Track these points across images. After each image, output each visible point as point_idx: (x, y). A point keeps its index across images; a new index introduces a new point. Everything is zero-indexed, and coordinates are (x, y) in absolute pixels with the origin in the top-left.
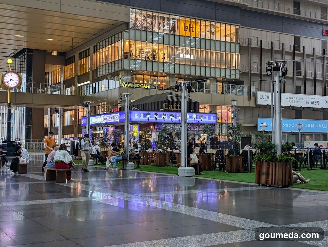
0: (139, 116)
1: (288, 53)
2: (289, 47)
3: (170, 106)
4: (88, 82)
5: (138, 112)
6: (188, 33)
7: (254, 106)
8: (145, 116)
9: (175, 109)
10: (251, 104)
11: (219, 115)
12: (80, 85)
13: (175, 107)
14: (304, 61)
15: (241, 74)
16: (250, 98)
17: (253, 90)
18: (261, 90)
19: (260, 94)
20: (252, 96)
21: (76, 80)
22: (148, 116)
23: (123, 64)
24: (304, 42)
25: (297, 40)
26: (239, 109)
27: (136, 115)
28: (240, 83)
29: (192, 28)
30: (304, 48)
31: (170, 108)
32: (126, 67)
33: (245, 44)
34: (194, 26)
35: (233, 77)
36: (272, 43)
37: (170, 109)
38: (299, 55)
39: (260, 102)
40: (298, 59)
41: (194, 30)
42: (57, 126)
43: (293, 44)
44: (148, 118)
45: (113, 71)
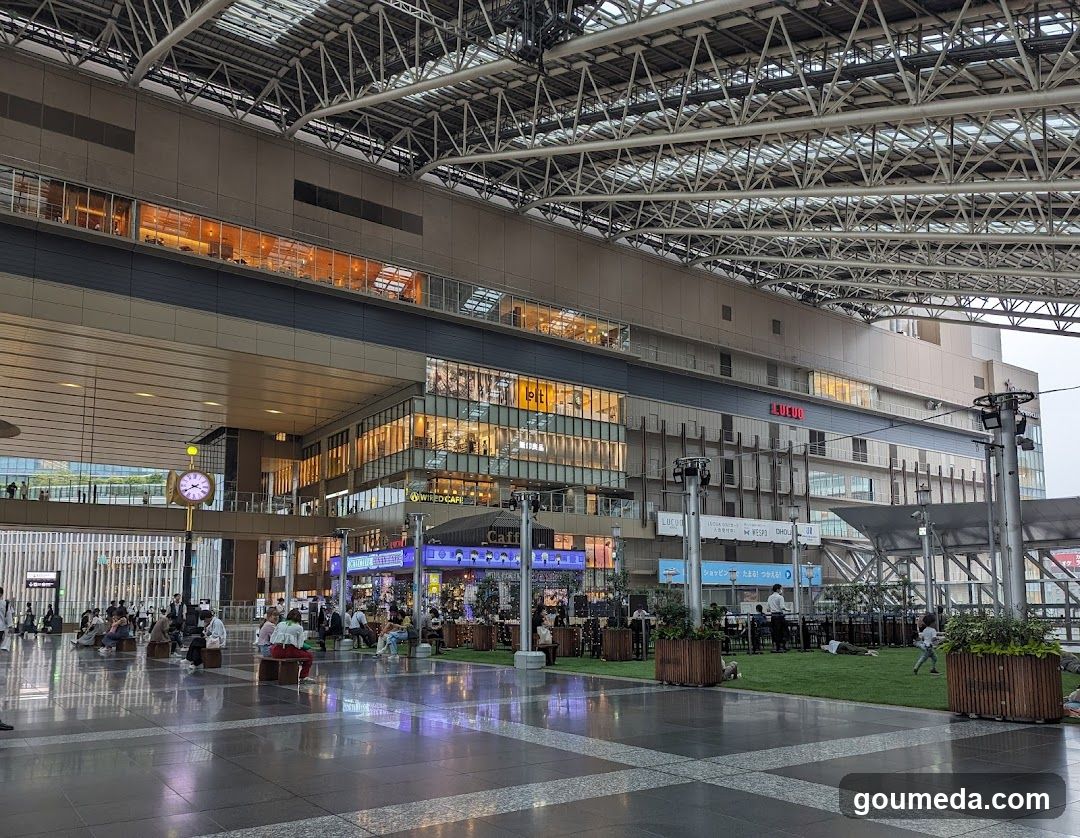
0: (442, 556)
1: (711, 444)
2: (713, 432)
3: (501, 537)
4: (346, 492)
5: (441, 548)
6: (532, 405)
7: (653, 537)
8: (453, 555)
9: (509, 542)
10: (647, 534)
11: (591, 554)
12: (328, 497)
14: (740, 458)
15: (630, 480)
16: (644, 524)
17: (650, 509)
18: (665, 509)
19: (662, 516)
20: (648, 521)
21: (322, 487)
22: (459, 555)
23: (412, 458)
24: (739, 425)
25: (727, 422)
26: (626, 544)
27: (436, 553)
28: (628, 496)
29: (541, 395)
30: (739, 435)
31: (501, 541)
32: (418, 464)
33: (636, 426)
34: (544, 393)
35: (614, 485)
36: (683, 425)
38: (730, 447)
39: (662, 531)
40: (729, 455)
41: (544, 398)
42: (284, 574)
43: (720, 427)
44: (460, 560)
45: (394, 471)
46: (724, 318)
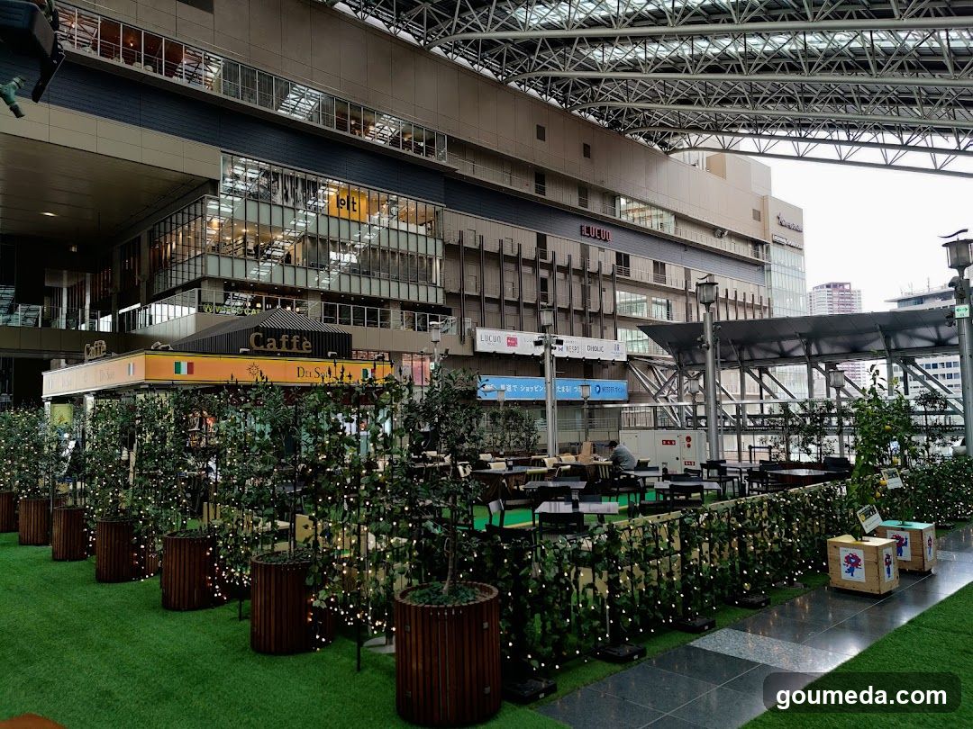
1: (527, 262)
2: (529, 252)
3: (271, 342)
4: (138, 305)
6: (344, 213)
7: (472, 354)
9: (284, 349)
10: (466, 351)
11: (407, 372)
12: (121, 311)
13: (284, 344)
14: (554, 278)
15: (448, 295)
16: (462, 339)
17: (468, 326)
18: (483, 325)
19: (480, 333)
20: (468, 338)
21: (114, 302)
23: (204, 266)
24: (552, 244)
25: (542, 241)
26: (449, 359)
28: (448, 312)
29: (354, 203)
30: (554, 253)
31: (272, 347)
32: (212, 272)
33: (454, 240)
34: (356, 201)
35: (432, 301)
36: (501, 242)
37: (269, 349)
38: (544, 266)
39: (482, 346)
40: (544, 273)
41: (356, 207)
43: (535, 246)
45: (186, 281)
46: (538, 138)
